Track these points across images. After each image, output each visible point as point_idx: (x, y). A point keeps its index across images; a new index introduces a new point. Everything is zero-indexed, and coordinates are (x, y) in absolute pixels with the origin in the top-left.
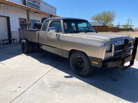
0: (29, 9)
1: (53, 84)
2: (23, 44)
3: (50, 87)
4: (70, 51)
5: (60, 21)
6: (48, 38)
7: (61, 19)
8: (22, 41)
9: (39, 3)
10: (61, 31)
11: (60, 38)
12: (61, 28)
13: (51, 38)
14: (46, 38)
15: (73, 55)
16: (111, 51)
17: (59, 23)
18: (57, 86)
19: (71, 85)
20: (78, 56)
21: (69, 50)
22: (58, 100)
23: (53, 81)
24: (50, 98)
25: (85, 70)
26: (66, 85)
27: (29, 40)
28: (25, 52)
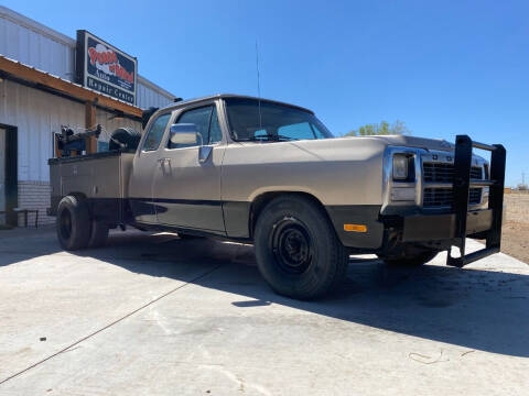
0: (97, 99)
1: (190, 325)
2: (65, 212)
3: (176, 332)
4: (252, 204)
5: (214, 105)
6: (167, 170)
7: (217, 98)
8: (63, 200)
9: (133, 85)
10: (218, 138)
11: (214, 160)
12: (218, 126)
13: (179, 169)
14: (158, 172)
15: (267, 219)
16: (410, 179)
17: (208, 112)
18: (203, 329)
19: (265, 323)
20: (286, 218)
21: (251, 199)
22: (211, 367)
23: (189, 316)
24: (177, 363)
25: (317, 269)
26: (243, 326)
27: (88, 196)
28: (71, 242)
